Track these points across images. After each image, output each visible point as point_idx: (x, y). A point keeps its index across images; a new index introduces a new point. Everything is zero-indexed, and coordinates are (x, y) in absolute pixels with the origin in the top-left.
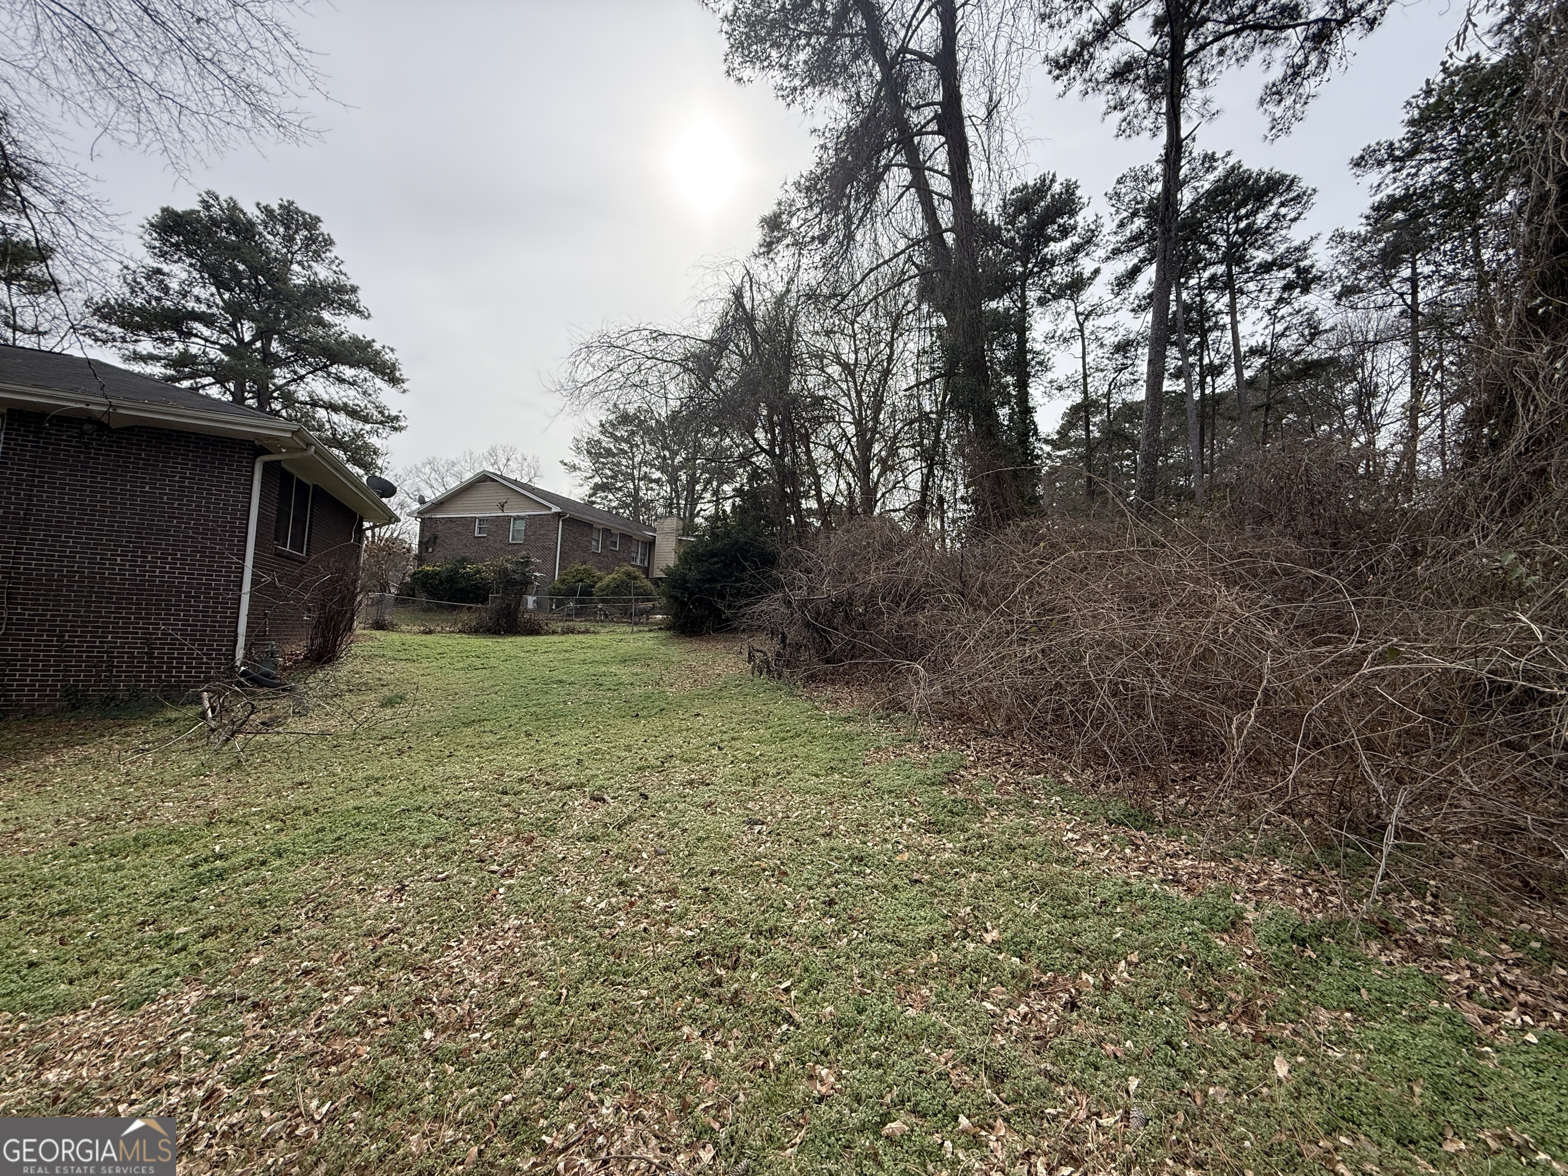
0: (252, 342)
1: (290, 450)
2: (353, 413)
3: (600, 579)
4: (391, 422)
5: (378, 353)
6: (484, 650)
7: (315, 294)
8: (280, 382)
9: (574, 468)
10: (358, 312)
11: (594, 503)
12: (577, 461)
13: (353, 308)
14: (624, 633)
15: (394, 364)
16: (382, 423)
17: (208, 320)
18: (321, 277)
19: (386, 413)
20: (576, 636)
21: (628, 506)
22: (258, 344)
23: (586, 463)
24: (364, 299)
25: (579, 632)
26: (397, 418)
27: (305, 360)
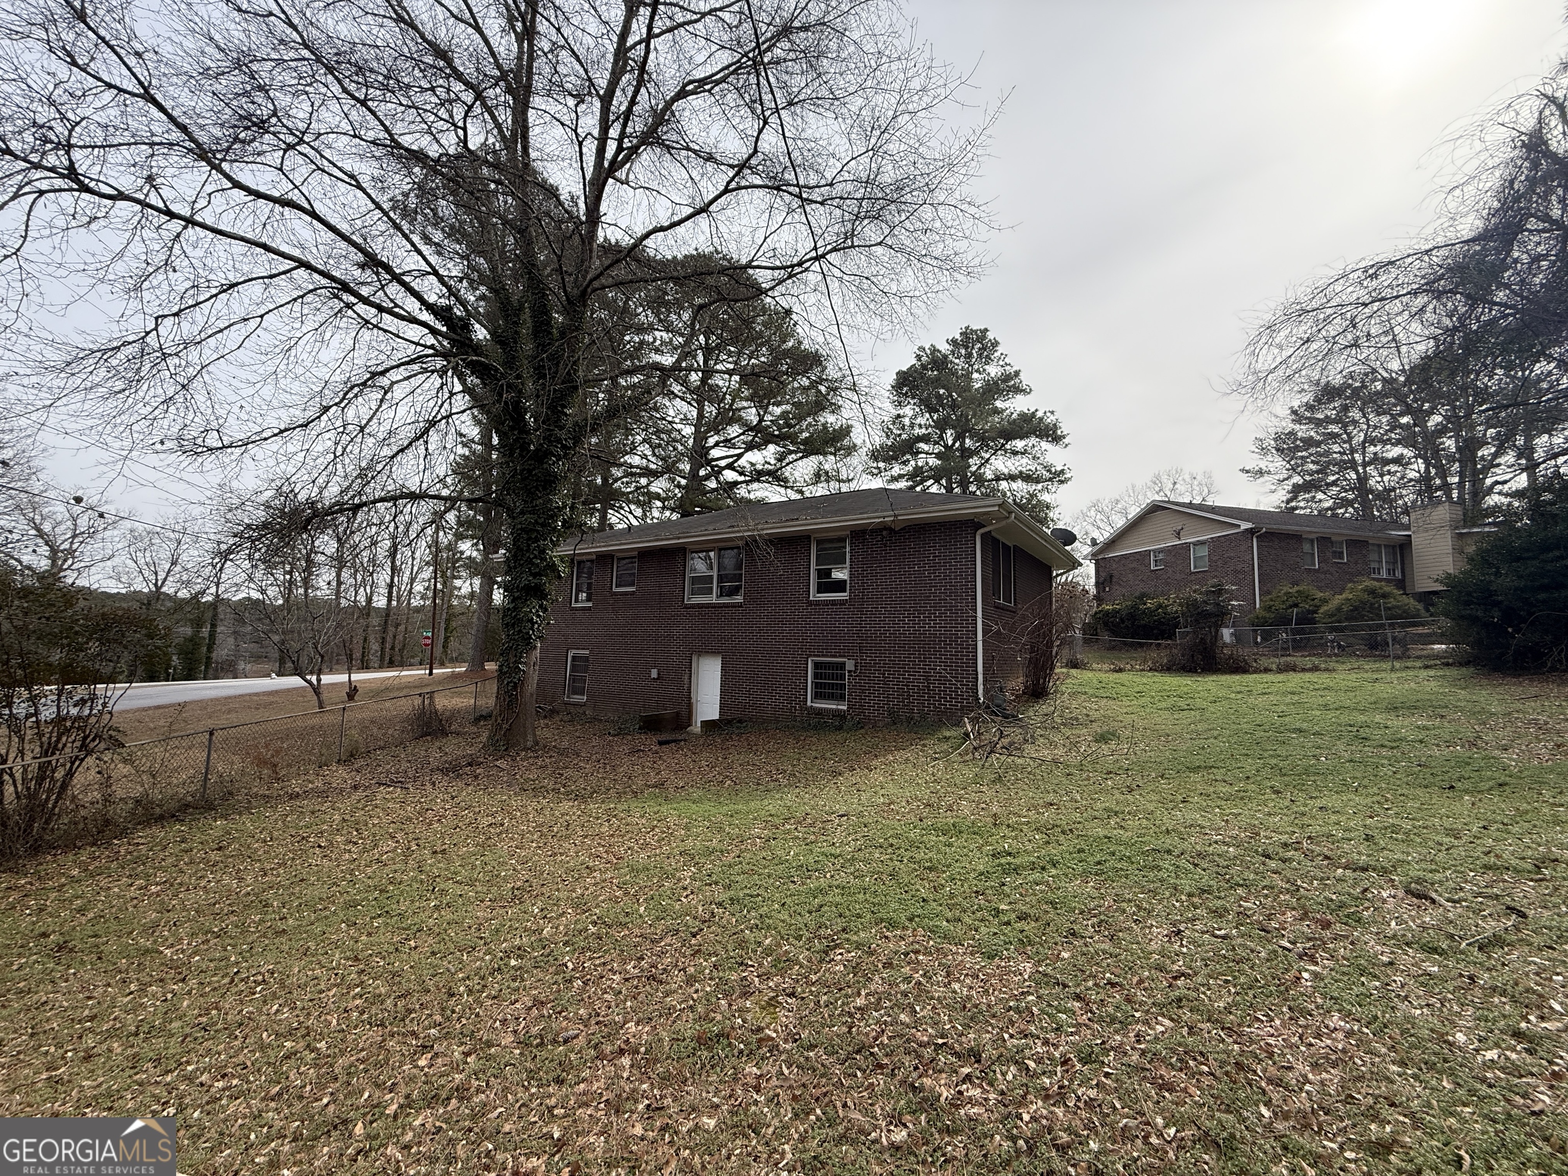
0: (953, 444)
1: (999, 520)
2: (1027, 478)
3: (1325, 601)
4: (1058, 477)
5: (1041, 419)
6: (1185, 689)
7: (990, 391)
8: (974, 468)
9: (1261, 473)
10: (1022, 391)
11: (1296, 508)
12: (1263, 465)
13: (1018, 390)
14: (1378, 671)
15: (1055, 425)
16: (1050, 480)
17: (925, 439)
18: (993, 375)
19: (1053, 470)
20: (1301, 675)
21: (1350, 503)
22: (957, 445)
23: (1277, 464)
24: (1025, 379)
25: (1304, 670)
26: (1062, 472)
27: (987, 446)
